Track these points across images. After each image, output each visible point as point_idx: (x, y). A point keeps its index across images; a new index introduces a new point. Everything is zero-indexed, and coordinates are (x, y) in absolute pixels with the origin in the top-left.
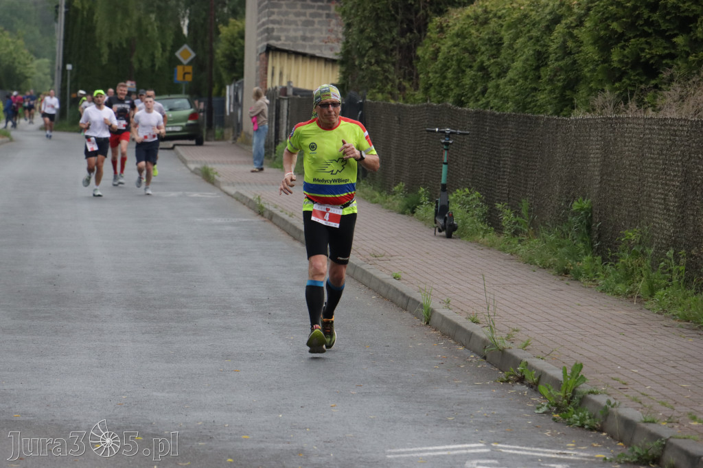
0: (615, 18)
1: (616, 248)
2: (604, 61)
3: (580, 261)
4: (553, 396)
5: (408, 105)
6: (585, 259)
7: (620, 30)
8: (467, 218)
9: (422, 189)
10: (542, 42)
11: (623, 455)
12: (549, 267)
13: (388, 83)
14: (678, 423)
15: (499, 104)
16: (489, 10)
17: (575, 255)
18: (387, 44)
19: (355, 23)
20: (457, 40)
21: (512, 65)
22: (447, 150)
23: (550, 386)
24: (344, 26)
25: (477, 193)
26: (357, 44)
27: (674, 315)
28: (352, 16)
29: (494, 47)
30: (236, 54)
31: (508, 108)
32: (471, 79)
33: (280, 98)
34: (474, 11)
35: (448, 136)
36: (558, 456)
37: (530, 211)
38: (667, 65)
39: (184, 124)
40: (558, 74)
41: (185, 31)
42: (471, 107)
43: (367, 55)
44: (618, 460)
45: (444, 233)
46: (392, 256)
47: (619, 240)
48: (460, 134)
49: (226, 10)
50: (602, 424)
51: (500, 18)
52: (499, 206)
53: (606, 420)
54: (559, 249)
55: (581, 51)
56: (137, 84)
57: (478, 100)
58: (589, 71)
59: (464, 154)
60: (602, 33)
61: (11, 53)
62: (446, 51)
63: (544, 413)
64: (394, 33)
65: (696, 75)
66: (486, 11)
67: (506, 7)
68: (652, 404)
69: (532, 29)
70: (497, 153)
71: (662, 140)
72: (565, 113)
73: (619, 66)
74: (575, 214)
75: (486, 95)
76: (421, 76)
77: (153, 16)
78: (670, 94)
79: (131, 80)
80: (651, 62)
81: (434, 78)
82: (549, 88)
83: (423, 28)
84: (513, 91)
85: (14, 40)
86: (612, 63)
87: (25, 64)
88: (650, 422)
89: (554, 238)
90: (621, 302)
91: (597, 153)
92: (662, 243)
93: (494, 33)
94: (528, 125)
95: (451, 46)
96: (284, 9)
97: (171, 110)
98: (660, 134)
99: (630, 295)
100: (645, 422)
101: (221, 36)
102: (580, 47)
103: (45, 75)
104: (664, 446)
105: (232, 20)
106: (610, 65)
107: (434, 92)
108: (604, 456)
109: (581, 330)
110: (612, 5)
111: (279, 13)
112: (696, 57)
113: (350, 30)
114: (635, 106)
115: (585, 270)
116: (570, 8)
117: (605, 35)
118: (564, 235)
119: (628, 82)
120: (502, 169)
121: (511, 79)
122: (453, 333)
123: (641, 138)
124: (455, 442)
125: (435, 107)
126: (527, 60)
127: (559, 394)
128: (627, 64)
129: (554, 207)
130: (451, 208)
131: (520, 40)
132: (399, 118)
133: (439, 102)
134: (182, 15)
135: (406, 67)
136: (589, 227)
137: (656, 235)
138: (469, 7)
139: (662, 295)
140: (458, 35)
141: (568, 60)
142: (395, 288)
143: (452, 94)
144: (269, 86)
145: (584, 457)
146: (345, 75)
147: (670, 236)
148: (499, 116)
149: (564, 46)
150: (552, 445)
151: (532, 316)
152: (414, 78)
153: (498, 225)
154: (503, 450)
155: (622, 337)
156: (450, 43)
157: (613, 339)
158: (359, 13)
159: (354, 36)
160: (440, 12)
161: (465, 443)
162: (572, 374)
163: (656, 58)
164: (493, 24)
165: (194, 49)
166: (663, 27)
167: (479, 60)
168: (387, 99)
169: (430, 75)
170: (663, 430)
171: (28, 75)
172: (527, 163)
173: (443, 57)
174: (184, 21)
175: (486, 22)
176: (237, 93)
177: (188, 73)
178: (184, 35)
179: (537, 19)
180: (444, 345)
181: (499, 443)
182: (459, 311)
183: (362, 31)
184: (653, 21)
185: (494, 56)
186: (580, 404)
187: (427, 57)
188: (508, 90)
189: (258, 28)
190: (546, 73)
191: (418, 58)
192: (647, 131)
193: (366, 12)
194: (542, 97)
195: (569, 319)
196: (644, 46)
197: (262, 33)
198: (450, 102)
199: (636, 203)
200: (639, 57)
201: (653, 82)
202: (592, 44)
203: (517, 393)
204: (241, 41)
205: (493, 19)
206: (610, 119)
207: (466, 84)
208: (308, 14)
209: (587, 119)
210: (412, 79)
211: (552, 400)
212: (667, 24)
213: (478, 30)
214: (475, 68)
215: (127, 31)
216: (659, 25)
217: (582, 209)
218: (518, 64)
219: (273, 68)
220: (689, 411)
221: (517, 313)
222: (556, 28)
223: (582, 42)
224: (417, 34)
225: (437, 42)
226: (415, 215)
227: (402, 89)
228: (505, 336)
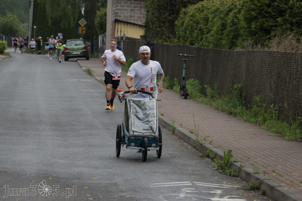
0: (253, 10)
1: (251, 104)
2: (249, 28)
3: (237, 109)
4: (219, 163)
5: (172, 44)
6: (239, 108)
7: (255, 15)
8: (193, 91)
9: (176, 79)
10: (224, 19)
11: (245, 186)
12: (224, 111)
13: (163, 35)
14: (268, 174)
15: (207, 44)
16: (204, 6)
17: (235, 106)
18: (163, 19)
19: (150, 10)
20: (191, 18)
21: (212, 29)
22: (185, 63)
23: (218, 159)
24: (146, 11)
25: (197, 81)
26: (151, 19)
27: (272, 131)
28: (149, 8)
29: (206, 21)
30: (103, 23)
31: (211, 46)
32: (196, 34)
33: (120, 41)
34: (198, 6)
35: (186, 57)
36: (219, 187)
37: (218, 88)
38: (274, 29)
39: (81, 51)
40: (230, 33)
41: (83, 13)
42: (196, 46)
43: (155, 23)
44: (243, 188)
45: (183, 97)
46: (161, 106)
47: (252, 100)
48: (191, 56)
49: (99, 4)
50: (238, 174)
51: (208, 9)
52: (206, 86)
53: (240, 173)
54: (229, 104)
55: (239, 23)
56: (63, 34)
57: (199, 43)
58: (243, 32)
59: (193, 65)
60: (248, 16)
61: (11, 21)
62: (187, 22)
63: (216, 170)
64: (166, 15)
65: (285, 34)
66: (203, 6)
67: (211, 5)
68: (258, 166)
69: (221, 14)
70: (206, 64)
71: (270, 60)
72: (233, 48)
73: (255, 30)
74: (236, 89)
75: (202, 41)
76: (177, 33)
77: (70, 7)
78: (275, 41)
79: (60, 33)
80: (268, 28)
81: (182, 34)
82: (227, 38)
83: (178, 13)
84: (212, 39)
85: (13, 16)
86: (252, 29)
87: (17, 26)
88: (256, 173)
89: (227, 99)
90: (252, 126)
91: (245, 65)
92: (269, 102)
93: (206, 15)
94: (218, 53)
95: (189, 21)
96: (123, 4)
97: (76, 45)
98: (269, 58)
99: (256, 123)
100: (255, 173)
101: (97, 15)
102: (239, 21)
103: (26, 30)
104: (261, 183)
105: (101, 9)
106: (251, 29)
107: (182, 39)
108: (237, 187)
109: (234, 137)
110: (252, 5)
111: (121, 6)
112: (285, 26)
113: (148, 13)
114: (260, 46)
115: (239, 112)
116: (236, 6)
117: (249, 17)
118: (231, 99)
119: (258, 36)
120: (207, 71)
121: (212, 34)
122: (183, 137)
123: (261, 59)
124: (178, 181)
125: (181, 45)
126: (218, 27)
127: (222, 162)
128: (258, 29)
129: (227, 87)
130: (187, 87)
131: (216, 19)
132: (167, 50)
133: (184, 43)
134: (81, 6)
135: (171, 29)
136: (241, 95)
137: (267, 98)
138: (196, 5)
139: (268, 123)
140: (191, 16)
141: (234, 27)
142: (161, 119)
143: (189, 40)
144: (116, 36)
145: (229, 187)
146: (146, 32)
147: (272, 99)
148: (207, 49)
149: (233, 21)
150: (217, 182)
151: (215, 131)
152: (174, 33)
153: (205, 94)
154: (197, 184)
155: (250, 139)
156: (188, 19)
157: (246, 140)
158: (152, 6)
159: (150, 16)
160: (185, 7)
161: (182, 181)
162: (227, 154)
163: (270, 27)
164: (205, 12)
165: (86, 20)
166: (273, 14)
167: (199, 26)
168: (163, 42)
169: (180, 32)
170: (261, 176)
171: (18, 30)
172: (217, 69)
173: (185, 25)
174: (82, 9)
175: (202, 11)
176: (103, 39)
177: (84, 30)
178: (82, 14)
179: (223, 10)
180: (179, 142)
181: (196, 181)
182: (186, 128)
183: (153, 14)
184: (268, 11)
185: (206, 25)
186: (230, 166)
187: (179, 25)
188: (211, 39)
189: (112, 12)
190: (226, 32)
191: (176, 25)
192: (264, 56)
193: (155, 6)
194: (224, 42)
195: (230, 132)
196: (265, 22)
197: (114, 14)
198: (187, 44)
199: (259, 85)
200: (263, 26)
201: (268, 36)
202: (244, 21)
203: (206, 162)
204: (105, 17)
205: (206, 10)
206: (250, 51)
207: (195, 36)
208: (132, 7)
209: (241, 51)
210: (174, 34)
211: (219, 165)
212: (274, 13)
213: (199, 14)
214: (198, 30)
215: (59, 13)
216: (271, 13)
217: (238, 88)
218: (215, 28)
219: (118, 28)
220: (273, 169)
221: (209, 129)
222: (230, 14)
223: (240, 20)
224: (176, 15)
225: (183, 19)
226: (173, 89)
227: (169, 38)
228: (203, 138)
